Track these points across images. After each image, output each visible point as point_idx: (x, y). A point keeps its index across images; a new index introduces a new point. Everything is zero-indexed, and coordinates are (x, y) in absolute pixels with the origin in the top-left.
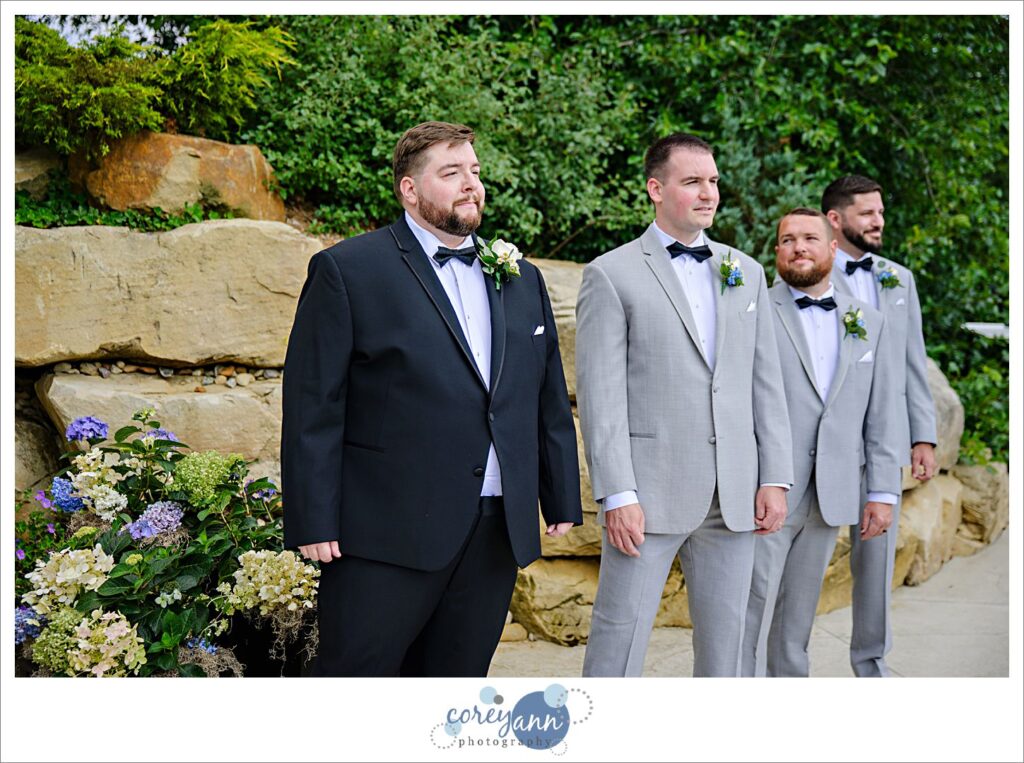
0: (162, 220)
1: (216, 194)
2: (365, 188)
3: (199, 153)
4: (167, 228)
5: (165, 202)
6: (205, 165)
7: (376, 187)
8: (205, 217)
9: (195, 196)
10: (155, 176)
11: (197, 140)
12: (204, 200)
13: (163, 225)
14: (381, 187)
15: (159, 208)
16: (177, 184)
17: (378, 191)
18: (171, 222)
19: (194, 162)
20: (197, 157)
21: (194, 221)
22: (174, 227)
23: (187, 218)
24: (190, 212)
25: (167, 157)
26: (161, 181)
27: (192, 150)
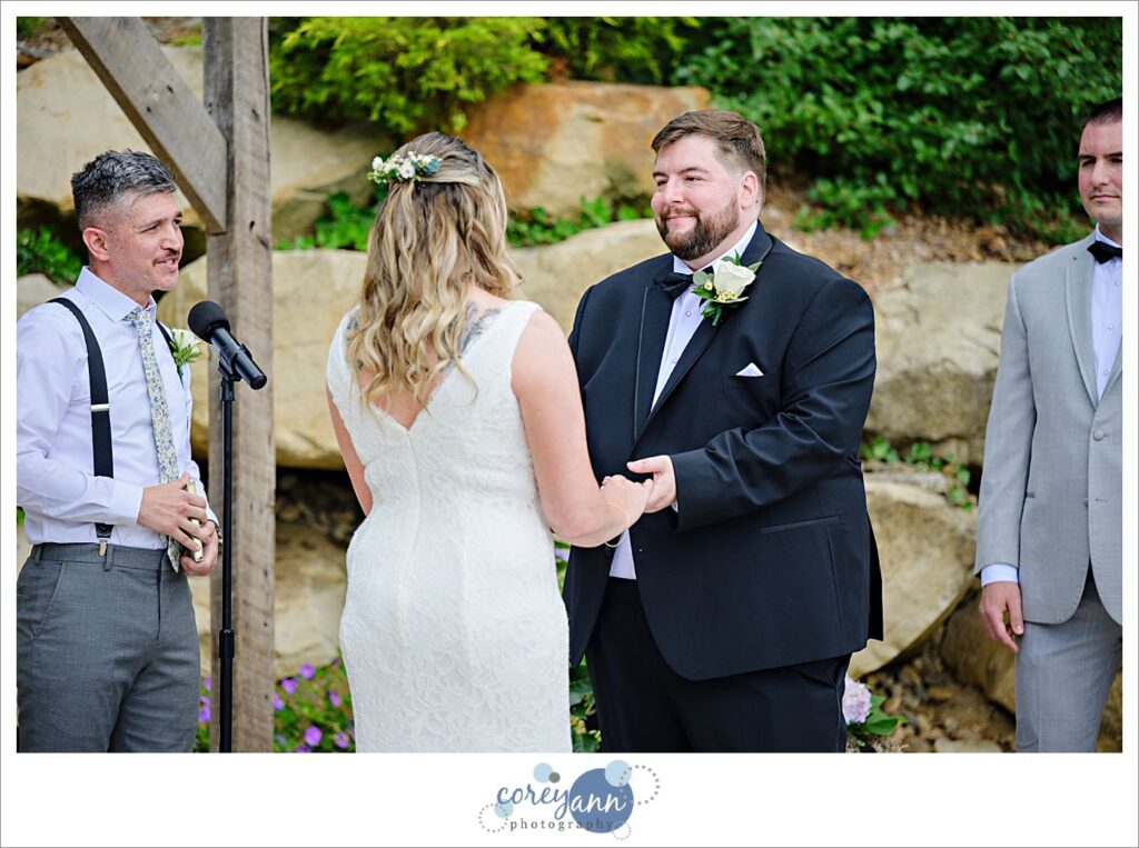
0: (547, 227)
1: (631, 178)
2: (894, 146)
3: (602, 114)
4: (555, 240)
5: (550, 197)
6: (613, 133)
7: (910, 143)
8: (614, 219)
9: (597, 183)
10: (534, 157)
11: (599, 90)
12: (613, 189)
13: (548, 235)
14: (918, 144)
15: (540, 210)
16: (568, 169)
17: (914, 151)
18: (559, 230)
19: (594, 131)
20: (598, 120)
21: (595, 226)
22: (563, 238)
23: (584, 221)
24: (590, 211)
25: (551, 125)
26: (543, 165)
27: (590, 110)
